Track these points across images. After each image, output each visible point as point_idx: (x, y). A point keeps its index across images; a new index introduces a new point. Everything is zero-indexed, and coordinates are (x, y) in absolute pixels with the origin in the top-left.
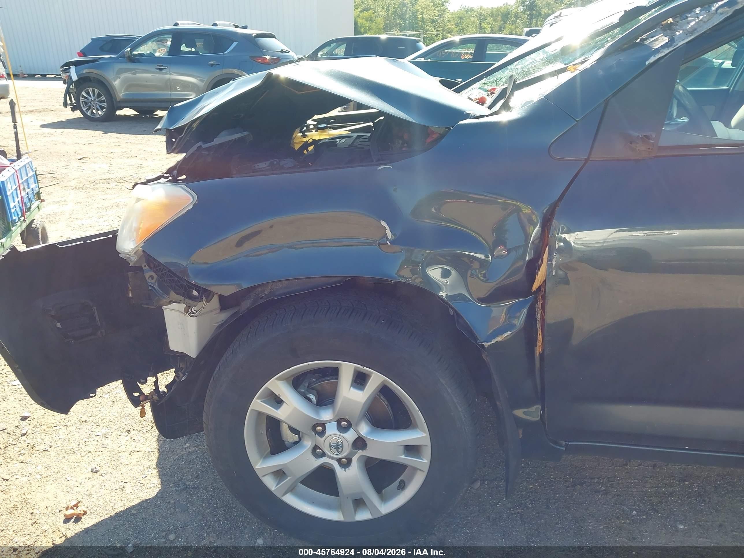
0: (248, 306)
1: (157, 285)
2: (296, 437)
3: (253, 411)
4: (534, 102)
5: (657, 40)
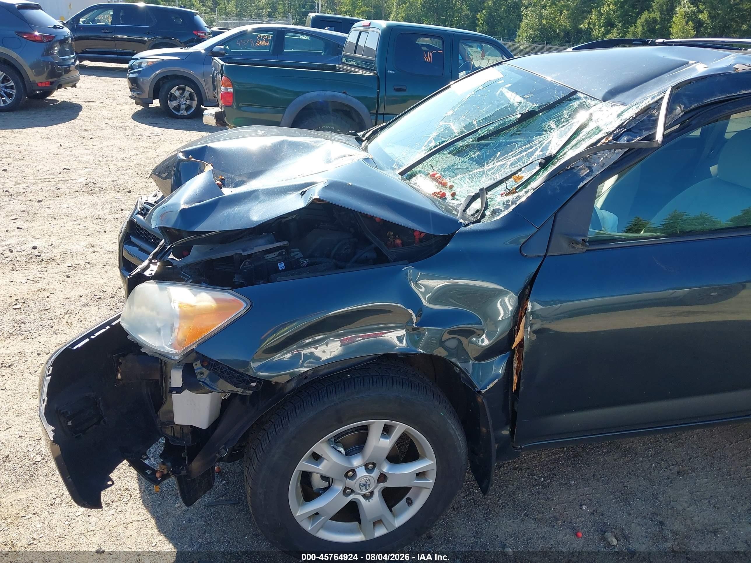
0: (293, 386)
1: (208, 380)
2: (326, 484)
3: (297, 471)
4: (505, 213)
5: (581, 169)
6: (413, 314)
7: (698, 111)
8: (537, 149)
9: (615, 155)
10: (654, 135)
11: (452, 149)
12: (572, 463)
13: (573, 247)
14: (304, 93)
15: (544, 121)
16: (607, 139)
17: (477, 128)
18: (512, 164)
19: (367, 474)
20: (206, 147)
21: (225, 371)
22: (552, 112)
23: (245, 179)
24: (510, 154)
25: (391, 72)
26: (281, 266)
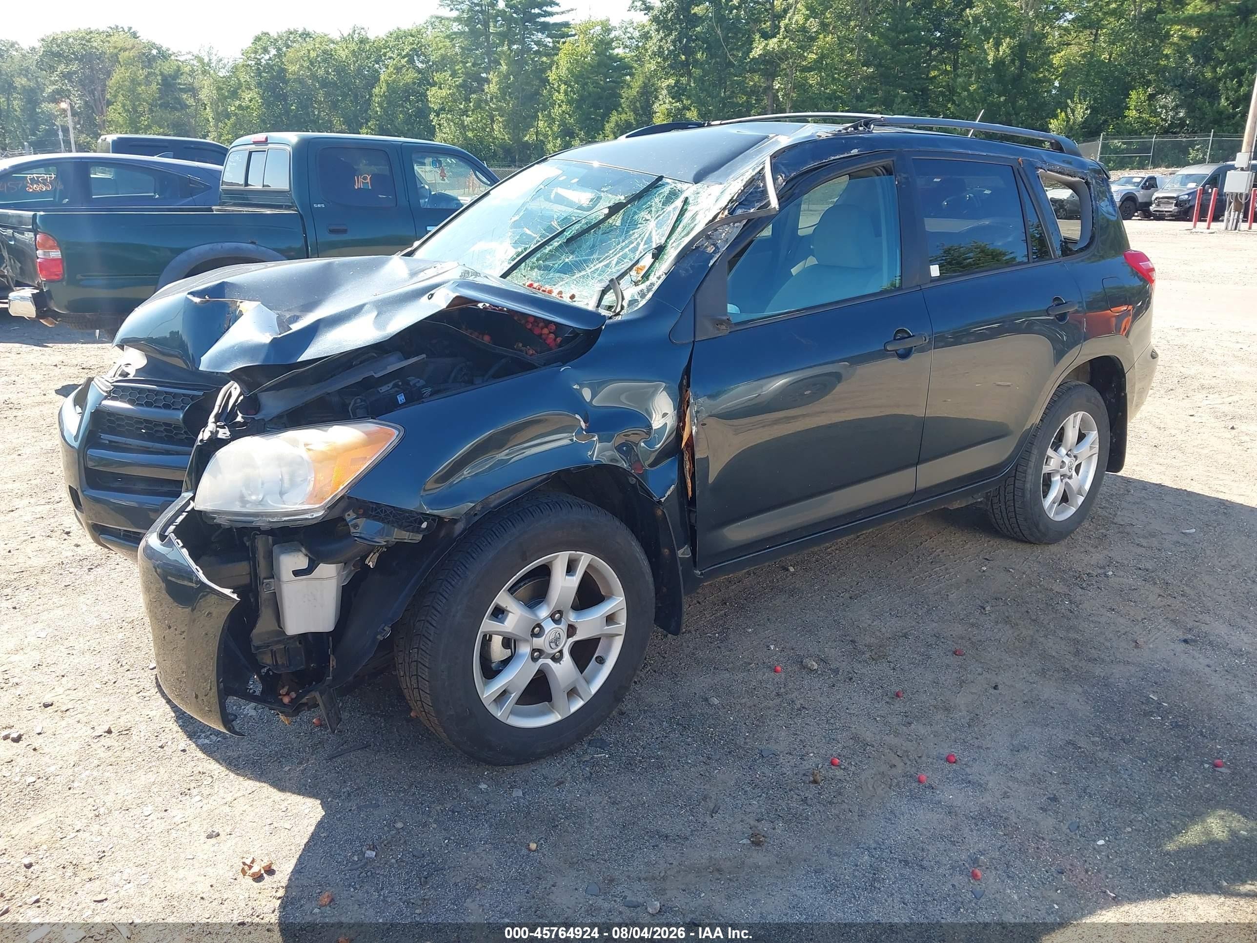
0: (462, 527)
2: (508, 653)
3: (482, 632)
4: (644, 302)
5: (707, 247)
6: (581, 420)
7: (800, 178)
8: (638, 244)
9: (735, 229)
10: (769, 204)
11: (539, 255)
12: (740, 615)
13: (718, 329)
14: (187, 249)
15: (635, 213)
16: (723, 214)
17: (560, 230)
18: (618, 263)
19: (556, 626)
20: (223, 283)
21: (391, 513)
22: (642, 201)
23: (298, 314)
24: (611, 252)
25: (319, 206)
26: (401, 398)
